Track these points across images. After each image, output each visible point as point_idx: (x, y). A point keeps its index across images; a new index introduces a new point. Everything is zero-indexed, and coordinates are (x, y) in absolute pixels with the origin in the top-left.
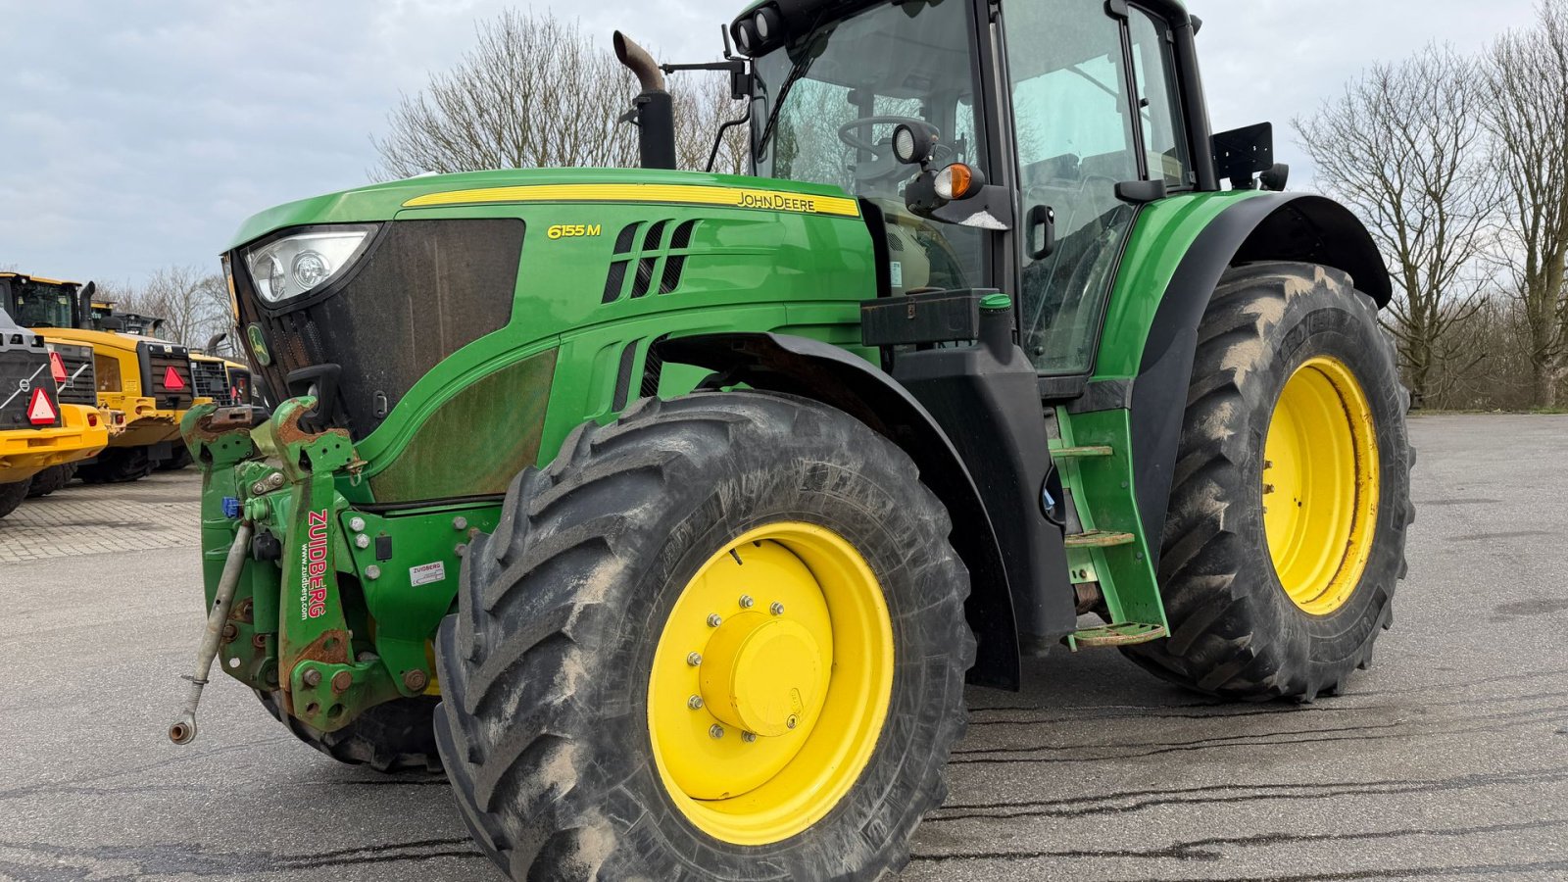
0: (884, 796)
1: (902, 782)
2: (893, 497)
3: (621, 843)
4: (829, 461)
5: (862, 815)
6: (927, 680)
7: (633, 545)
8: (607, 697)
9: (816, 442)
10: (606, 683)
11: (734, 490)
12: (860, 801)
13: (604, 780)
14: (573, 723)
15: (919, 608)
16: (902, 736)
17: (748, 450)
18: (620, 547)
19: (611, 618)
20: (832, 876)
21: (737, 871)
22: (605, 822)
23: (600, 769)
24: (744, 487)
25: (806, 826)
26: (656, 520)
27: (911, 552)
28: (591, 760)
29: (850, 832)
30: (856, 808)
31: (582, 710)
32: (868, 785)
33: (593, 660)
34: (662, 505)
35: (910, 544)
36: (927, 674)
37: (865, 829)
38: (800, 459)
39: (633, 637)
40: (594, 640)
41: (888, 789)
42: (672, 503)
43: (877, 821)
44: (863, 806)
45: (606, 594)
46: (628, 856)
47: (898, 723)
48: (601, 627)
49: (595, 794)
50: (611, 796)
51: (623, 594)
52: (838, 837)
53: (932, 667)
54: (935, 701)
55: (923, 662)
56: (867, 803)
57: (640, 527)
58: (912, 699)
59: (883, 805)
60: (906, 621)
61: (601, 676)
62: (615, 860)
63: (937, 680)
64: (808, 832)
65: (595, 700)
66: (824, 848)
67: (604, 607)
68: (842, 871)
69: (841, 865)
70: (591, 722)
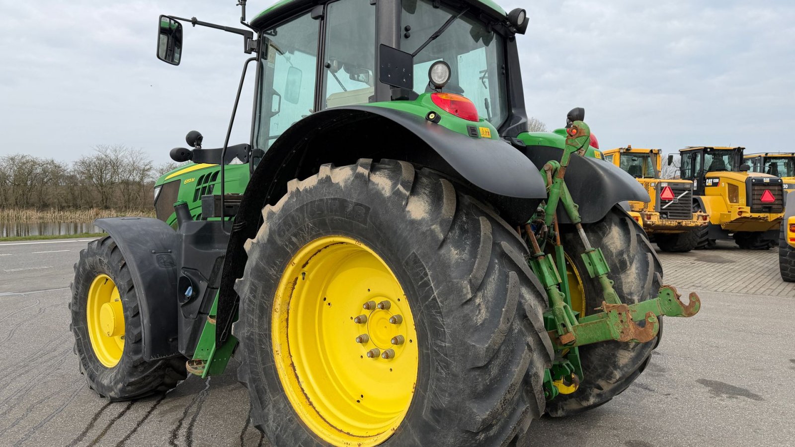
0: (117, 370)
39: (77, 293)
52: (109, 374)
59: (115, 372)
66: (106, 374)
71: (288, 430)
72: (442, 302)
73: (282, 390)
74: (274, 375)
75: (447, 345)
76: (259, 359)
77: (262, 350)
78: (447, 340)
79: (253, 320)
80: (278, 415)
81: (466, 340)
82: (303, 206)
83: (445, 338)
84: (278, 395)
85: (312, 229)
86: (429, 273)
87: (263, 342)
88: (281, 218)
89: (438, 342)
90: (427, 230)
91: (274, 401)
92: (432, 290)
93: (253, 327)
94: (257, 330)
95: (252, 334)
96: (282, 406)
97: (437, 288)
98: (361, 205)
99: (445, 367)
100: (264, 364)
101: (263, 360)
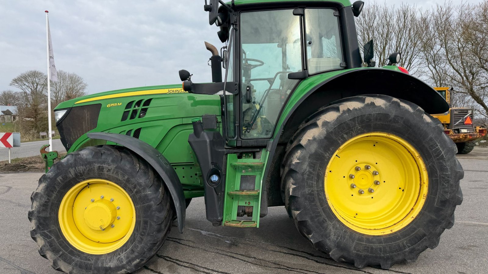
0: (127, 251)
1: (132, 249)
2: (127, 175)
3: (46, 243)
4: (104, 165)
5: (119, 254)
6: (142, 224)
7: (48, 181)
8: (41, 212)
9: (100, 160)
10: (41, 209)
11: (74, 170)
12: (120, 251)
13: (41, 229)
14: (34, 216)
15: (140, 205)
16: (135, 238)
17: (79, 161)
18: (44, 181)
19: (42, 196)
20: (104, 266)
21: (79, 258)
22: (42, 238)
23: (40, 227)
24: (77, 170)
25: (106, 253)
26: (53, 176)
27: (135, 190)
28: (38, 224)
29: (115, 258)
30: (119, 252)
31: (36, 214)
32: (124, 248)
33: (38, 204)
34: (54, 173)
35: (135, 188)
36: (142, 223)
37: (118, 258)
38: (94, 164)
39: (48, 201)
40: (38, 200)
41: (128, 250)
42: (57, 173)
43: (122, 257)
44: (121, 252)
45: (41, 191)
46: (47, 246)
47: (135, 234)
48: (40, 197)
49: (39, 231)
50: (43, 233)
51: (45, 191)
52: (111, 258)
53: (144, 221)
54: (144, 231)
55: (142, 219)
56: (122, 252)
57: (49, 177)
58: (138, 229)
59: (125, 254)
60: (137, 208)
61: (40, 208)
62: (44, 246)
63: (145, 225)
64: (105, 255)
65: (39, 212)
66: (106, 259)
67: (41, 193)
68: (108, 266)
69: (108, 264)
70: (37, 216)
71: (346, 237)
72: (445, 156)
73: (336, 217)
74: (329, 211)
75: (449, 173)
76: (318, 204)
77: (320, 199)
78: (449, 171)
79: (312, 183)
80: (337, 231)
81: (456, 170)
82: (355, 118)
83: (448, 171)
84: (334, 221)
85: (359, 130)
86: (439, 145)
87: (319, 195)
88: (336, 125)
89: (445, 173)
90: (436, 127)
91: (333, 224)
92: (441, 151)
93: (312, 187)
94: (316, 189)
95: (313, 191)
96: (338, 226)
97: (443, 151)
98: (398, 116)
99: (447, 183)
100: (322, 206)
101: (321, 204)
